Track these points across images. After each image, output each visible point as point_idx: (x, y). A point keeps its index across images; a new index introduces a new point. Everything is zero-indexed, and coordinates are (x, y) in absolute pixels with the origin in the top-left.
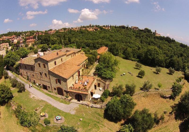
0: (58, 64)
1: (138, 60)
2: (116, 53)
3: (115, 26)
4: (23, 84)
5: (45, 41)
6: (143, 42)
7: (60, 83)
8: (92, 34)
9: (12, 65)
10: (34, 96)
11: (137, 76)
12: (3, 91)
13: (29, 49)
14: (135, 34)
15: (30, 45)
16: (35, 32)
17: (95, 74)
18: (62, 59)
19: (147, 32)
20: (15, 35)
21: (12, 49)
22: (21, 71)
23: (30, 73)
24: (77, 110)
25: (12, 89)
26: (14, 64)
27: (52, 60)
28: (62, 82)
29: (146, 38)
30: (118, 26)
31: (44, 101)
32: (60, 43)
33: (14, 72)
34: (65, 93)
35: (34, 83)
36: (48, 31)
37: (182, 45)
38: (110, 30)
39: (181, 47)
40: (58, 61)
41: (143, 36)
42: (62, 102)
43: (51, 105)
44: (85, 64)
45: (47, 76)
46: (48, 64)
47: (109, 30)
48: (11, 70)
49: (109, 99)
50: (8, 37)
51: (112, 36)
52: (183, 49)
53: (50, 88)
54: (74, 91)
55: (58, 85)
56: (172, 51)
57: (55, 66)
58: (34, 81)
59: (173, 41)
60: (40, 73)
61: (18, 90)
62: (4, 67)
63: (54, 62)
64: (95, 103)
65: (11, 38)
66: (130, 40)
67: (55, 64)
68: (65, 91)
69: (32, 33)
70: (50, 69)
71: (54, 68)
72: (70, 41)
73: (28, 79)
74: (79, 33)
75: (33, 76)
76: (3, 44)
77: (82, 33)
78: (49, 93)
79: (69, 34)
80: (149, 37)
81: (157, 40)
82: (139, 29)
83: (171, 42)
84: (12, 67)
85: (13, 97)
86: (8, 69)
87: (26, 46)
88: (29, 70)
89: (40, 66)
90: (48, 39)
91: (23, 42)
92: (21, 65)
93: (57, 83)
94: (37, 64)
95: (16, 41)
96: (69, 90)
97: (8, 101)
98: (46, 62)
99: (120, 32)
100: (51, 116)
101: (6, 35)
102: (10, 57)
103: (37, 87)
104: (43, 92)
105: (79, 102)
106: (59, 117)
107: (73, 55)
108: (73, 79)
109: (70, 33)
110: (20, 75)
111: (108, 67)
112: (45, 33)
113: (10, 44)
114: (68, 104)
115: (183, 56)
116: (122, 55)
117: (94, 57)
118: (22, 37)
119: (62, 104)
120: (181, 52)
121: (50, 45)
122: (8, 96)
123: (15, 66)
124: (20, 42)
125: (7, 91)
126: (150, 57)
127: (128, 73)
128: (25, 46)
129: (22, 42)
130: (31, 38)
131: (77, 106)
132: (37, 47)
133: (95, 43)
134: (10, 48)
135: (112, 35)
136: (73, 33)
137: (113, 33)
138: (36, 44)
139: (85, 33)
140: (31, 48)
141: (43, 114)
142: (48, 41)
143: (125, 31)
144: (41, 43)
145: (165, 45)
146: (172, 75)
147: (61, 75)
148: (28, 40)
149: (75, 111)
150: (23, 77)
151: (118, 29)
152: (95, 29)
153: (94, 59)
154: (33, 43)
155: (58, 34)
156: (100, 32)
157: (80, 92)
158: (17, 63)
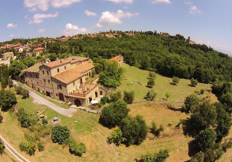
0: (61, 71)
1: (156, 70)
2: (132, 62)
3: (140, 31)
4: (27, 91)
5: (54, 50)
6: (172, 50)
7: (61, 88)
8: (110, 42)
9: (18, 74)
10: (37, 102)
11: (146, 86)
12: (8, 96)
13: (36, 59)
14: (163, 41)
15: (38, 54)
16: (44, 39)
17: (98, 82)
18: (65, 67)
19: (179, 39)
20: (20, 42)
21: (17, 59)
22: (27, 79)
23: (35, 81)
24: (74, 114)
25: (17, 96)
26: (19, 73)
27: (55, 67)
28: (63, 87)
29: (176, 46)
30: (144, 32)
31: (46, 106)
32: (71, 51)
33: (19, 81)
34: (65, 99)
35: (39, 90)
36: (60, 38)
37: (221, 55)
38: (134, 36)
39: (219, 57)
40: (62, 69)
41: (172, 44)
42: (62, 107)
43: (51, 109)
44: (91, 73)
45: (50, 82)
46: (51, 70)
47: (132, 37)
48: (16, 80)
49: (107, 105)
50: (12, 45)
51: (134, 44)
52: (222, 59)
53: (53, 94)
54: (74, 96)
55: (60, 91)
56: (207, 62)
57: (57, 73)
58: (39, 88)
59: (211, 50)
60: (44, 80)
61: (22, 96)
62: (9, 76)
63: (57, 69)
64: (93, 109)
65: (16, 47)
66: (156, 48)
67: (58, 72)
68: (66, 96)
69: (40, 40)
70: (52, 76)
71: (57, 75)
72: (81, 49)
73: (33, 87)
74: (96, 41)
75: (38, 83)
76: (7, 53)
77: (99, 40)
78: (52, 99)
79: (83, 42)
80: (181, 45)
81: (190, 48)
82: (169, 35)
83: (207, 51)
84: (17, 77)
85: (17, 103)
86: (13, 78)
87: (34, 55)
88: (34, 78)
89: (44, 73)
90: (58, 47)
91: (30, 51)
92: (27, 73)
93: (58, 89)
94: (41, 71)
95: (21, 50)
96: (69, 95)
97: (12, 106)
98: (49, 69)
99: (145, 39)
100: (49, 118)
101: (9, 43)
102: (15, 66)
103: (41, 94)
104: (46, 98)
105: (77, 107)
106: (56, 118)
107: (78, 63)
108: (74, 85)
109: (85, 41)
110: (25, 84)
111: (111, 75)
112: (56, 41)
113: (14, 54)
114: (67, 109)
115: (222, 68)
116: (139, 65)
117: (102, 65)
118: (28, 45)
119: (62, 108)
120: (219, 63)
121: (59, 54)
122: (12, 100)
123: (20, 75)
124: (27, 51)
125: (11, 96)
126: (168, 66)
127: (137, 83)
128: (32, 56)
129: (28, 50)
130: (39, 47)
131: (76, 110)
132: (46, 56)
133: (110, 52)
134: (15, 57)
135: (134, 42)
136: (88, 40)
137: (136, 40)
138: (44, 53)
139: (103, 40)
140: (38, 58)
141: (42, 116)
142: (57, 49)
143: (151, 38)
144: (50, 52)
145: (199, 54)
146: (195, 87)
147: (62, 81)
148: (35, 48)
149: (72, 115)
150: (28, 86)
151: (143, 35)
152: (115, 36)
153: (101, 68)
154: (41, 52)
155: (70, 41)
156: (121, 40)
157: (78, 97)
158: (23, 71)
